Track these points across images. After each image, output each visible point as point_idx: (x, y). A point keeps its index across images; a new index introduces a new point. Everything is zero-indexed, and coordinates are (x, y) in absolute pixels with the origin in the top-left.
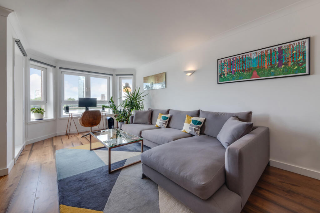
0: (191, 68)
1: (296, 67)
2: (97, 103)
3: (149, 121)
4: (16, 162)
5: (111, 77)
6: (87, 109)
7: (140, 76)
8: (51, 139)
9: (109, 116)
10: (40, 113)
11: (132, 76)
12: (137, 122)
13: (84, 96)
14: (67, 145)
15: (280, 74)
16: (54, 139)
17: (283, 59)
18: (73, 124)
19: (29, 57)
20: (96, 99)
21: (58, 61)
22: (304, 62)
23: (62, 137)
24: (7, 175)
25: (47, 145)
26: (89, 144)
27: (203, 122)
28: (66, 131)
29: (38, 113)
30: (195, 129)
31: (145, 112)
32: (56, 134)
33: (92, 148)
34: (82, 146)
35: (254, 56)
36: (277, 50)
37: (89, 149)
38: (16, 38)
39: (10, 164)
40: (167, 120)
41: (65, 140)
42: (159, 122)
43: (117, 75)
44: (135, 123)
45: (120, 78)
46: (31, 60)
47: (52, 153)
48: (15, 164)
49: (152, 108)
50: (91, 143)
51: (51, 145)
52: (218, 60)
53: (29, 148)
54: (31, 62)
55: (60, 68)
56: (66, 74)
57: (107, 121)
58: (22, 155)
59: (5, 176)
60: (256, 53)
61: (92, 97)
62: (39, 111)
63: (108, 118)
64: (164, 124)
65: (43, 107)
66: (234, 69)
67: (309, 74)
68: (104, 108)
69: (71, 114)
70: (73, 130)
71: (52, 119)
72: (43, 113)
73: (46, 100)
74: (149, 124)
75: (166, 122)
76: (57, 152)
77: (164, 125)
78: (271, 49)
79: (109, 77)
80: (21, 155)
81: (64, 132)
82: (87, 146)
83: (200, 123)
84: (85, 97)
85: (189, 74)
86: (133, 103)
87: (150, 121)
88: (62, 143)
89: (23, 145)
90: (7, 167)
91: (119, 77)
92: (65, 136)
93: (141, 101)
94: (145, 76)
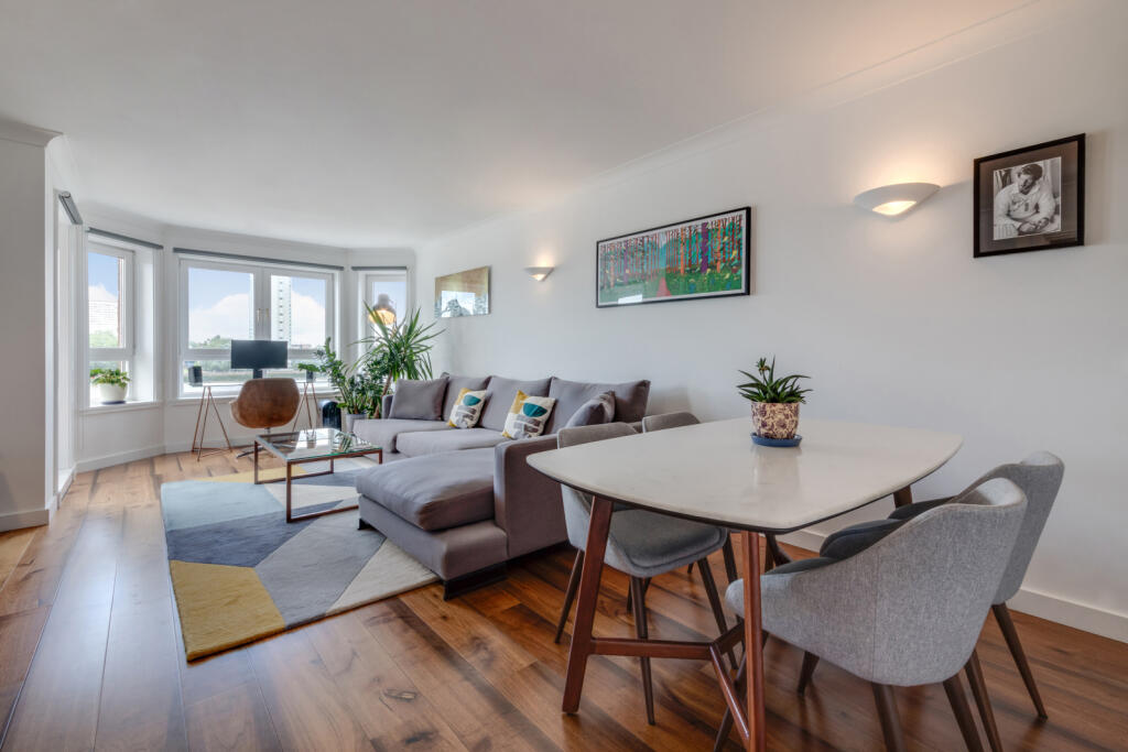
0: (545, 261)
1: (728, 276)
2: (289, 356)
3: (436, 412)
4: (61, 503)
5: (337, 273)
6: (258, 374)
7: (427, 272)
8: (150, 461)
9: (324, 398)
10: (117, 385)
11: (404, 272)
12: (398, 413)
13: (247, 334)
14: (195, 474)
15: (703, 290)
16: (156, 461)
17: (709, 254)
18: (212, 419)
19: (87, 224)
20: (286, 343)
21: (168, 228)
22: (739, 265)
23: (180, 458)
24: (46, 525)
25: (137, 474)
26: (253, 473)
27: (549, 411)
28: (192, 442)
29: (109, 385)
30: (526, 426)
31: (428, 386)
32: (164, 447)
33: (260, 479)
34: (236, 475)
35: (663, 241)
36: (700, 231)
37: (253, 481)
38: (62, 188)
39: (50, 503)
40: (478, 407)
41: (188, 464)
42: (457, 410)
43: (355, 268)
44: (395, 417)
45: (367, 276)
46: (93, 230)
47: (152, 489)
48: (58, 508)
49: (451, 373)
50: (257, 468)
51: (148, 473)
52: (598, 243)
53: (89, 480)
54: (93, 237)
55: (177, 250)
56: (192, 266)
57: (321, 413)
58: (72, 493)
59: (40, 526)
60: (666, 233)
61: (275, 337)
62: (114, 378)
63: (325, 403)
64: (467, 416)
65: (125, 368)
66: (627, 271)
67: (748, 292)
68: (311, 372)
69: (207, 390)
70: (214, 437)
71: (151, 403)
72: (124, 385)
73: (134, 347)
74: (436, 420)
75: (474, 411)
76: (164, 487)
77: (467, 420)
78: (690, 227)
79: (333, 275)
80: (69, 492)
81: (187, 444)
82: (247, 477)
83: (541, 411)
84: (253, 339)
85: (540, 277)
86: (398, 358)
87: (439, 409)
88: (181, 469)
89: (71, 471)
90: (46, 508)
91: (362, 274)
92: (191, 455)
93: (425, 353)
94: (439, 275)
